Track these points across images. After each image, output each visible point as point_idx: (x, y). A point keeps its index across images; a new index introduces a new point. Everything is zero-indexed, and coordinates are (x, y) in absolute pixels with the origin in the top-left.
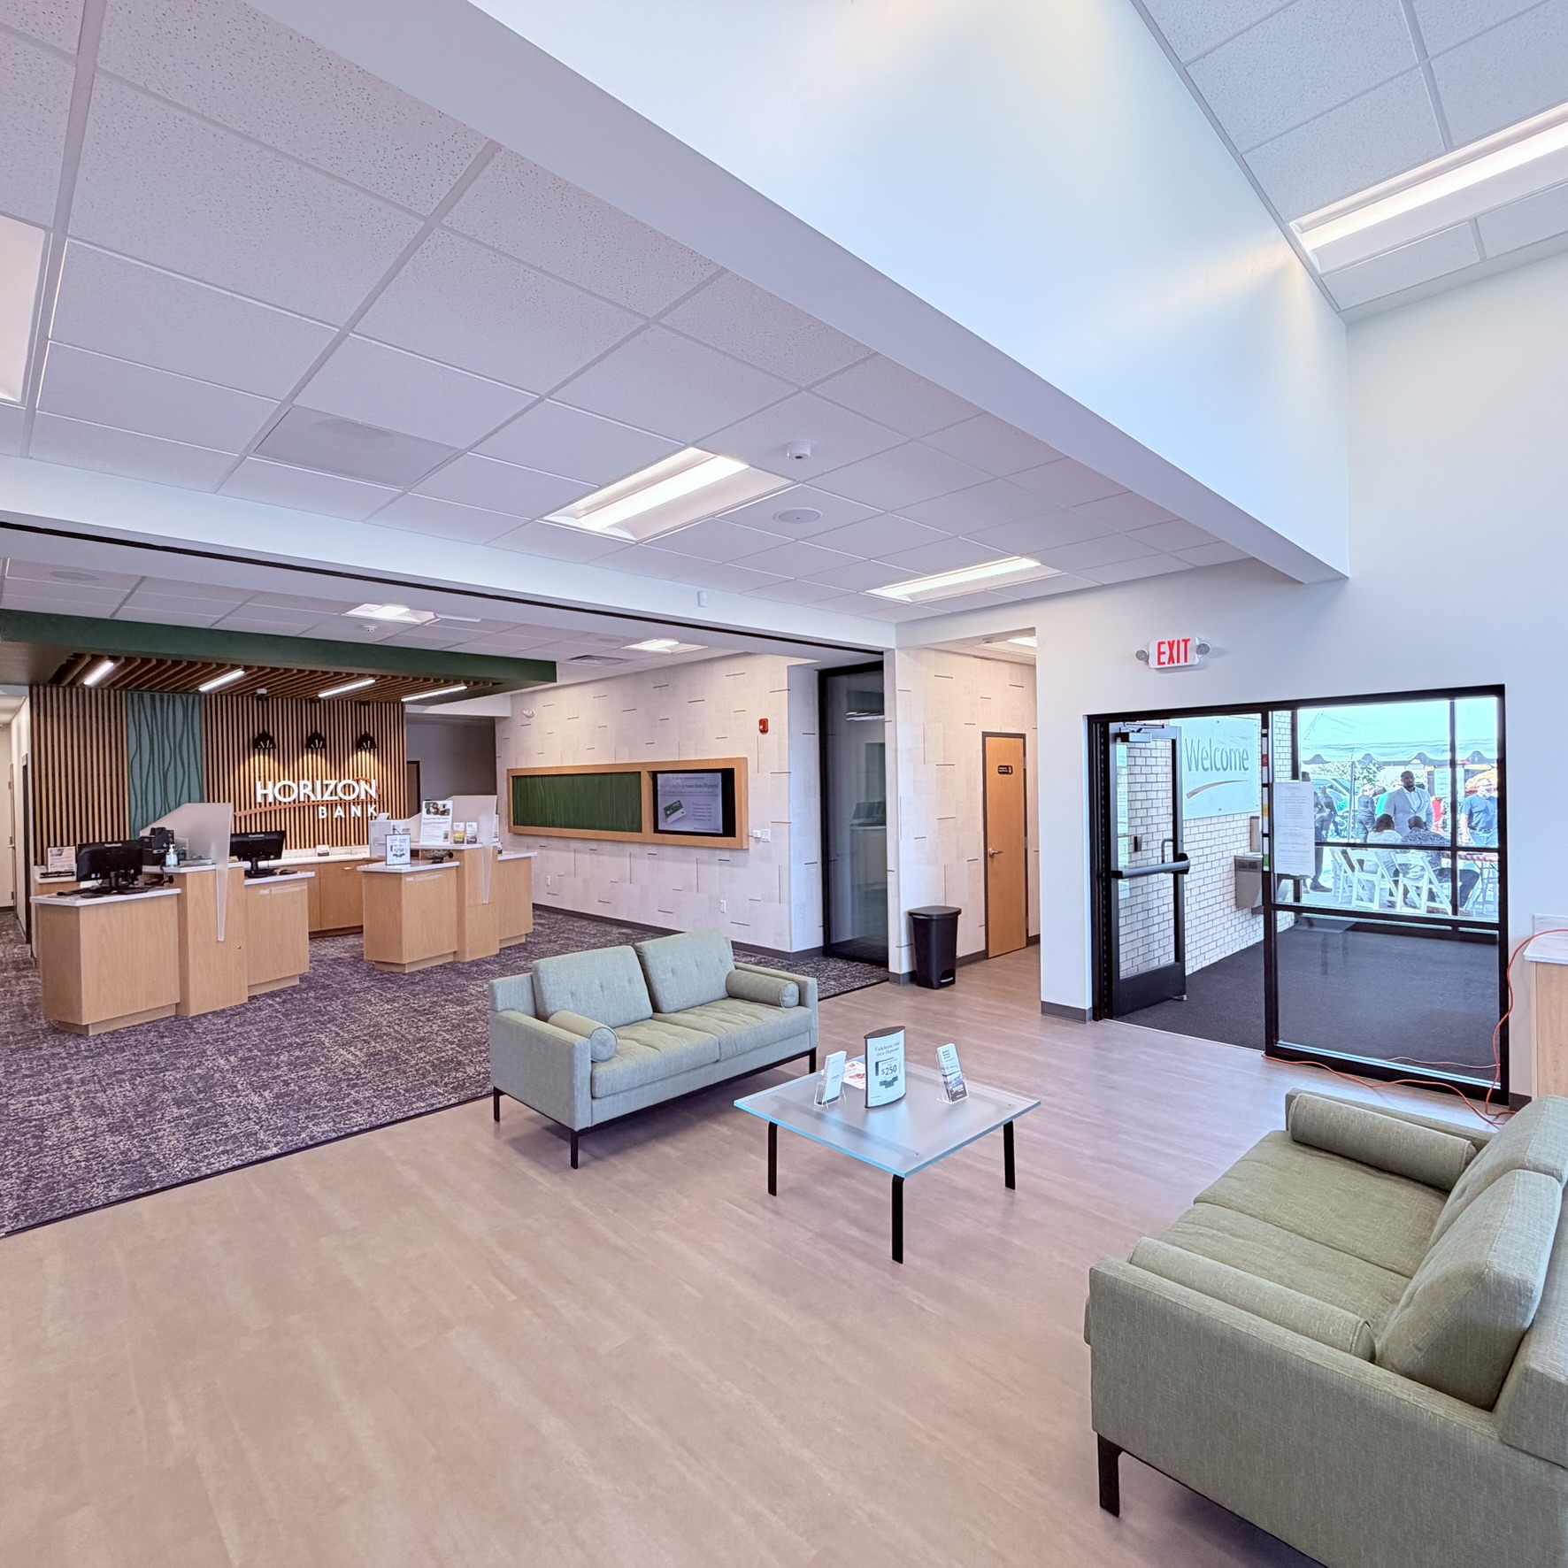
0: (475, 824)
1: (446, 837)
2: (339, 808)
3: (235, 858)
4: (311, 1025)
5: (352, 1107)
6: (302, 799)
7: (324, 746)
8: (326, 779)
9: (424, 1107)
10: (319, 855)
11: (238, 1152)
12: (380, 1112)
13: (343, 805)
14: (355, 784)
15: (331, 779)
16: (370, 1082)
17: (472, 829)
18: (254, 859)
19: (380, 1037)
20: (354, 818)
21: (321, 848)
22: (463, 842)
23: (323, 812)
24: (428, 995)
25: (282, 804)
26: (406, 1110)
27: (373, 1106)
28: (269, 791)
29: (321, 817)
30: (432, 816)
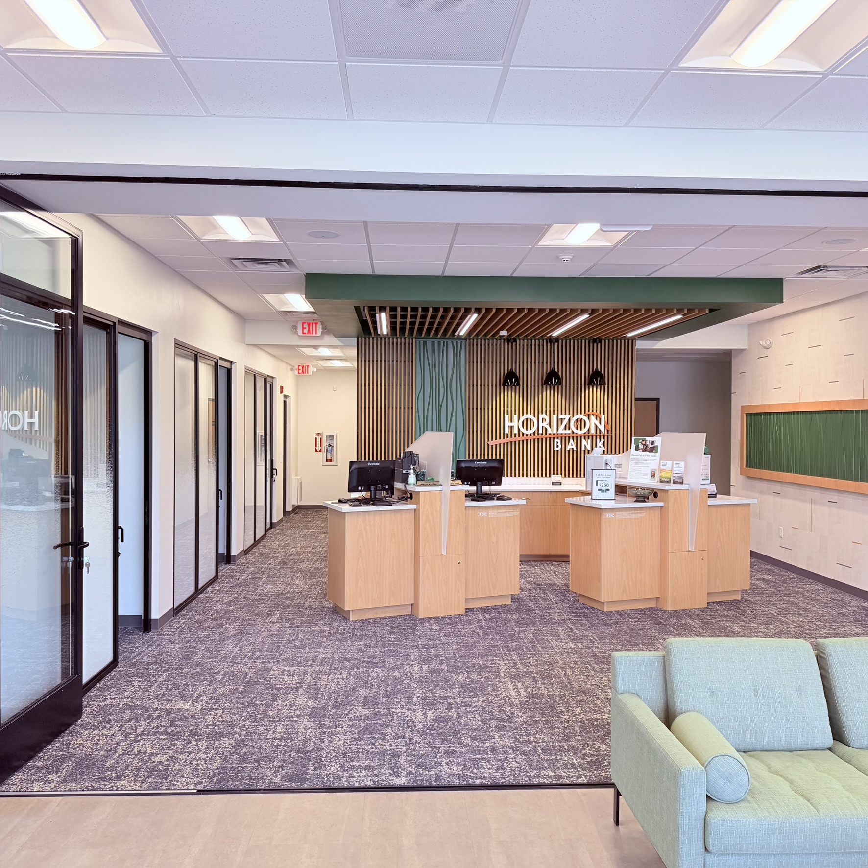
0: (682, 464)
1: (653, 476)
2: (571, 441)
3: (459, 482)
4: (499, 649)
5: (487, 754)
6: (540, 432)
7: (560, 382)
8: (562, 414)
9: (550, 777)
10: (553, 484)
11: (376, 772)
12: (508, 769)
13: (575, 438)
14: (586, 418)
15: (565, 414)
16: (516, 729)
17: (678, 468)
18: (479, 484)
19: (549, 677)
20: (585, 451)
21: (556, 478)
22: (668, 482)
23: (557, 445)
24: (614, 641)
25: (525, 435)
26: (533, 774)
27: (506, 759)
28: (515, 424)
29: (556, 449)
30: (640, 452)
